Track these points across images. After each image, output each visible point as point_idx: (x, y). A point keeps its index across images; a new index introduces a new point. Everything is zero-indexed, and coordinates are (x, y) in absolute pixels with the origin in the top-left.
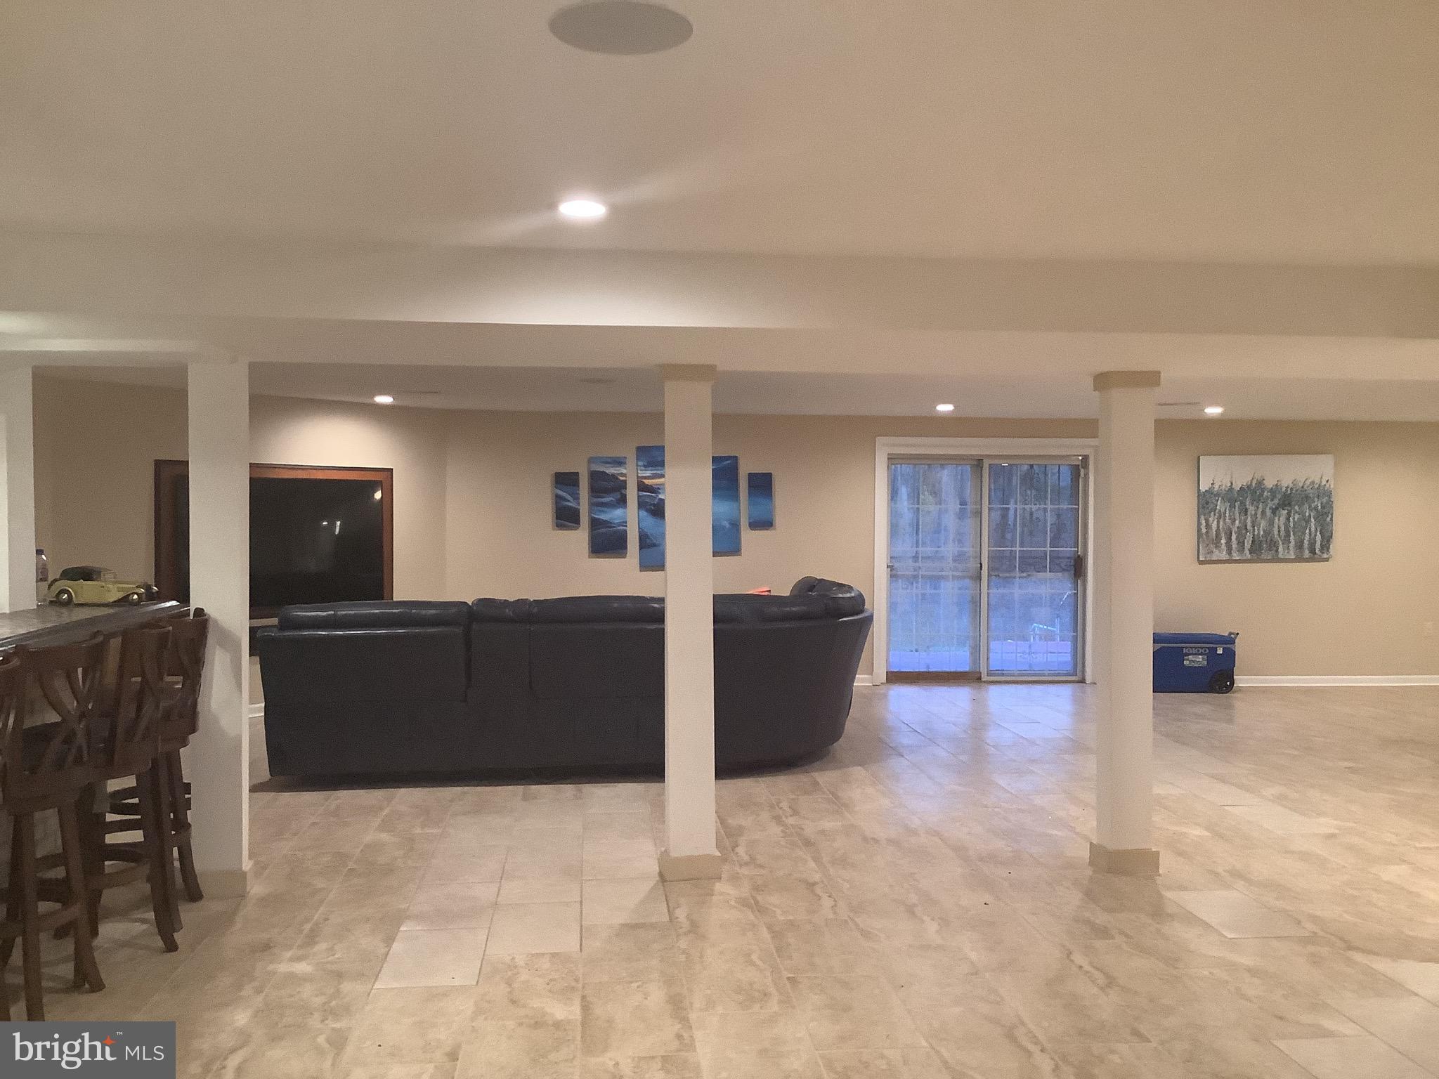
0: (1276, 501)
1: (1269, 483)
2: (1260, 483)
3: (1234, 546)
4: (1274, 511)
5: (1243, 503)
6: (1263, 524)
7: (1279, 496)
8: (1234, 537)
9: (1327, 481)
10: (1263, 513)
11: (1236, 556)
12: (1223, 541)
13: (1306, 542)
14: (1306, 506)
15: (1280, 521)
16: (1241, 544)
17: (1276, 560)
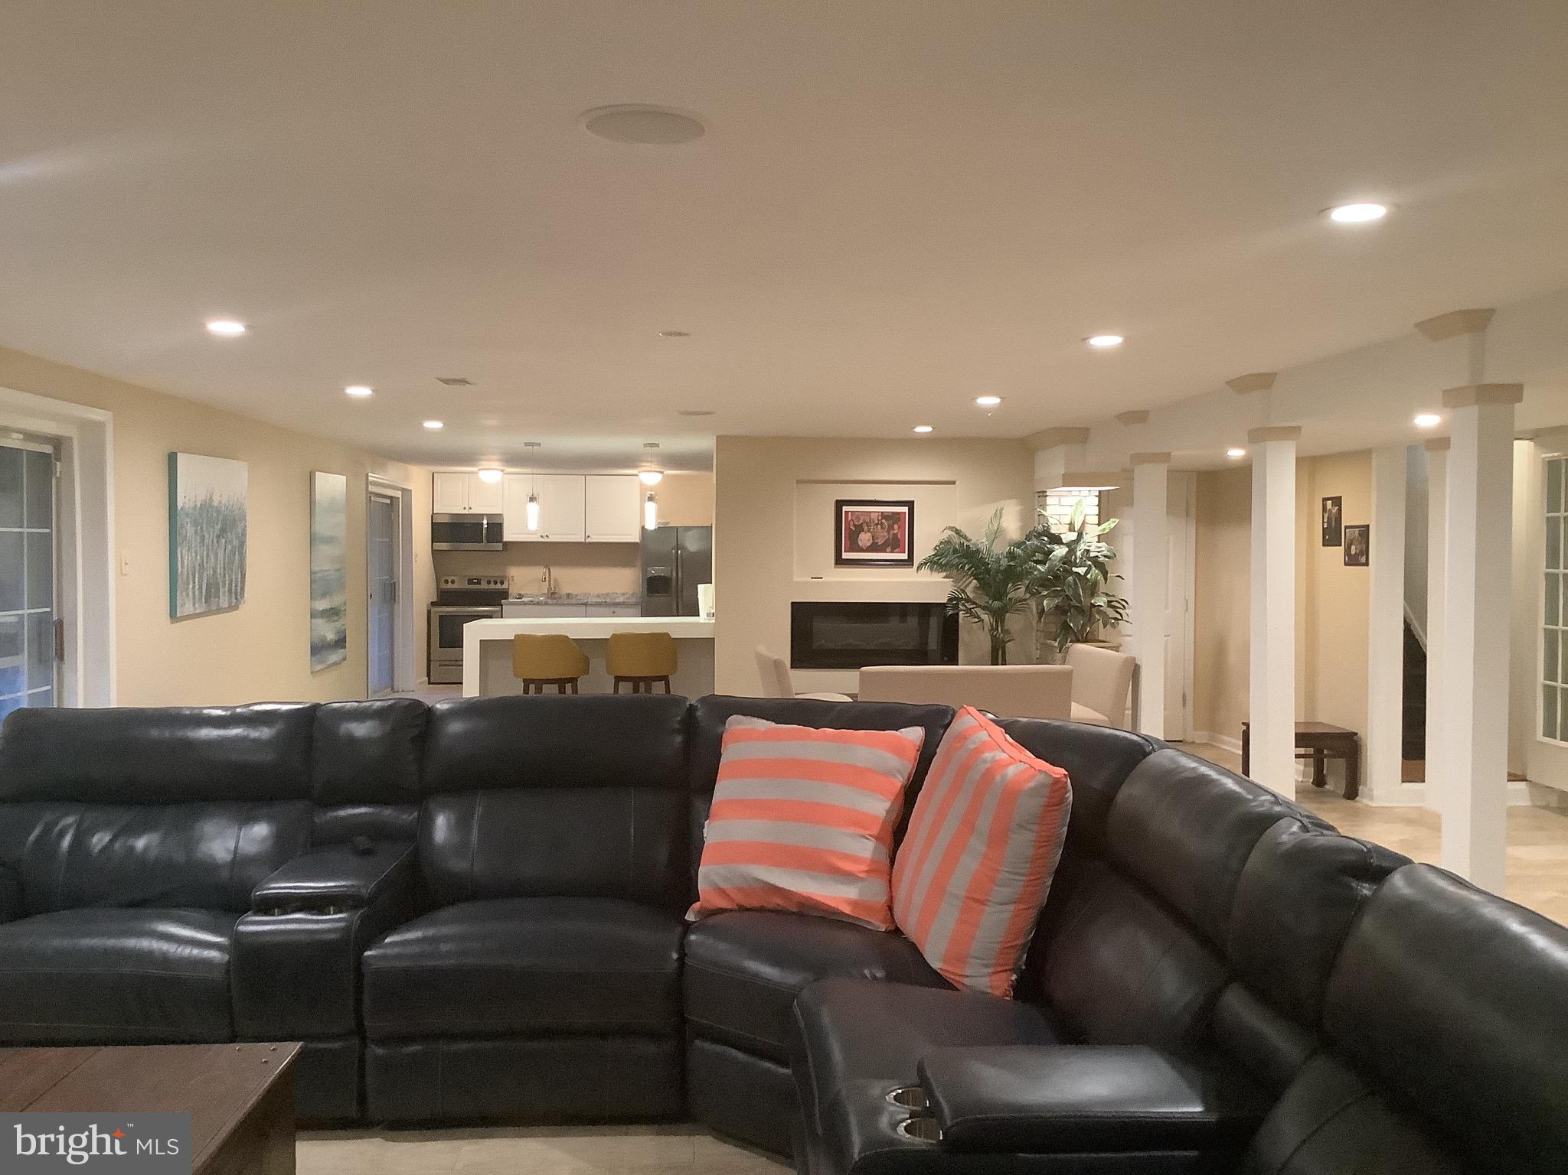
0: (219, 526)
1: (215, 503)
2: (211, 499)
3: (197, 593)
4: (218, 537)
5: (202, 528)
6: (212, 557)
7: (221, 518)
8: (197, 575)
9: (245, 498)
10: (213, 540)
11: (198, 611)
12: (191, 586)
13: (234, 585)
14: (233, 533)
15: (221, 556)
16: (200, 588)
17: (219, 611)
